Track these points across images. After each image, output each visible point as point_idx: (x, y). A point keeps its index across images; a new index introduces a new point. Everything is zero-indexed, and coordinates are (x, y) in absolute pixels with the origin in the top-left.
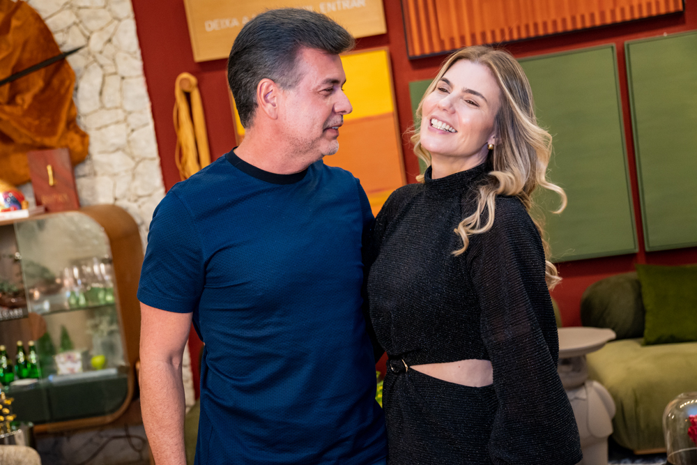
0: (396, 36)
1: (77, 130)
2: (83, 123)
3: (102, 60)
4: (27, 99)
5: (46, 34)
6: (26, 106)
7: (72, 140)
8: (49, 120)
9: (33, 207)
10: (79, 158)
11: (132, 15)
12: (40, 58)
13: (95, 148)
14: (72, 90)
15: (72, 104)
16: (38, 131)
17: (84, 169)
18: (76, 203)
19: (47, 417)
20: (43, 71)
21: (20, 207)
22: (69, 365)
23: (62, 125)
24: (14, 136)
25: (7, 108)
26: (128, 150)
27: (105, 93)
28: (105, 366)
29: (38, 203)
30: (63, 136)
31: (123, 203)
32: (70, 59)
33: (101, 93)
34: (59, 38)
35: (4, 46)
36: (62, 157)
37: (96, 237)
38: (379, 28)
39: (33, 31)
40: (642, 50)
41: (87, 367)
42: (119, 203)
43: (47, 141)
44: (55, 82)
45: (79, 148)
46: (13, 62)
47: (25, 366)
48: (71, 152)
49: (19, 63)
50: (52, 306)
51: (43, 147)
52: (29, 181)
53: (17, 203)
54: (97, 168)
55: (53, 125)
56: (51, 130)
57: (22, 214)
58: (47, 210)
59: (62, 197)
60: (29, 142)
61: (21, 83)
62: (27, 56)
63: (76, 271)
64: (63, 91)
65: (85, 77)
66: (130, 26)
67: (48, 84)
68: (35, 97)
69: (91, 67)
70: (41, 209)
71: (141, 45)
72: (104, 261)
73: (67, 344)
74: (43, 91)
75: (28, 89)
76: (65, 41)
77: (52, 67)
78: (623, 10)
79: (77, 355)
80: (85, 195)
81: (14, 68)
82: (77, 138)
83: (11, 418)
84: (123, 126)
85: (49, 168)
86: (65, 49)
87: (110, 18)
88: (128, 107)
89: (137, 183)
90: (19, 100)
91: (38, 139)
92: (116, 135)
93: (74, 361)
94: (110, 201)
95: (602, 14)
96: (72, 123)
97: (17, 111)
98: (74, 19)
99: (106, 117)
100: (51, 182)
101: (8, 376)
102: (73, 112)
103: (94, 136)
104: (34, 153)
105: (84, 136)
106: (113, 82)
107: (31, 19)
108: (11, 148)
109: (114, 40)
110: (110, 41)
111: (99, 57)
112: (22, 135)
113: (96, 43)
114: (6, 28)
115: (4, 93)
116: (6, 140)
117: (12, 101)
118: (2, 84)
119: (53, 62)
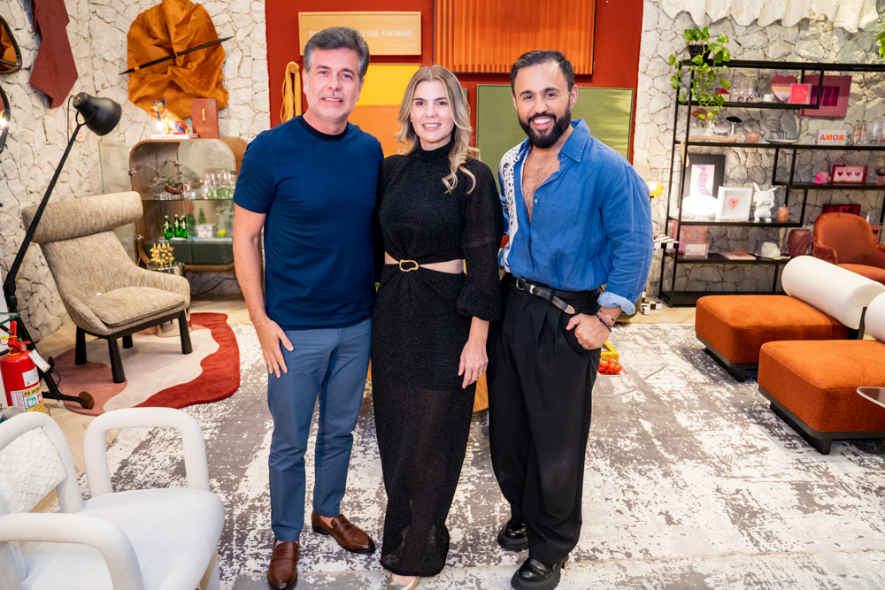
0: (426, 57)
1: (222, 89)
2: (226, 84)
3: (243, 47)
4: (193, 65)
5: (211, 26)
6: (193, 70)
7: (218, 94)
8: (206, 80)
9: (191, 133)
10: (221, 107)
11: (265, 21)
12: (205, 41)
13: (231, 101)
14: (222, 63)
15: (221, 71)
16: (199, 87)
17: (223, 113)
18: (217, 134)
19: (191, 262)
20: (206, 49)
21: (185, 133)
22: (205, 232)
23: (214, 84)
24: (184, 88)
25: (182, 70)
26: (251, 105)
27: (241, 67)
28: (225, 236)
29: (194, 131)
30: (213, 92)
31: (244, 138)
32: (223, 43)
33: (239, 68)
34: (218, 30)
35: (185, 31)
36: (212, 104)
37: (228, 157)
38: (417, 51)
39: (203, 24)
41: (215, 235)
42: (241, 137)
43: (203, 94)
44: (213, 57)
45: (222, 100)
46: (189, 42)
47: (179, 230)
48: (217, 101)
49: (192, 43)
50: (197, 195)
51: (201, 97)
52: (190, 117)
53: (183, 129)
54: (231, 114)
55: (208, 83)
56: (207, 86)
57: (185, 137)
58: (199, 136)
59: (209, 130)
60: (193, 92)
61: (192, 55)
62: (197, 38)
63: (213, 176)
64: (216, 63)
65: (231, 56)
66: (263, 27)
67: (208, 57)
68: (199, 65)
69: (235, 50)
70: (196, 135)
71: (267, 40)
72: (232, 172)
73: (202, 220)
74: (204, 61)
75: (195, 60)
76: (222, 32)
77: (212, 47)
79: (210, 227)
80: (222, 129)
81: (188, 45)
82: (221, 93)
83: (172, 259)
84: (250, 90)
85: (203, 110)
86: (221, 37)
87: (251, 21)
88: (255, 79)
89: (254, 126)
90: (189, 66)
91: (198, 91)
92: (245, 95)
93: (208, 231)
94: (238, 136)
96: (219, 84)
97: (187, 72)
98: (229, 19)
99: (241, 83)
100: (204, 119)
101: (169, 234)
102: (221, 77)
103: (231, 94)
104: (195, 100)
105: (226, 93)
106: (248, 61)
107: (203, 16)
108: (181, 95)
109: (251, 35)
110: (249, 35)
111: (240, 44)
112: (189, 87)
113: (240, 36)
114: (187, 20)
115: (180, 60)
116: (179, 89)
117: (185, 66)
118: (179, 54)
119: (213, 44)
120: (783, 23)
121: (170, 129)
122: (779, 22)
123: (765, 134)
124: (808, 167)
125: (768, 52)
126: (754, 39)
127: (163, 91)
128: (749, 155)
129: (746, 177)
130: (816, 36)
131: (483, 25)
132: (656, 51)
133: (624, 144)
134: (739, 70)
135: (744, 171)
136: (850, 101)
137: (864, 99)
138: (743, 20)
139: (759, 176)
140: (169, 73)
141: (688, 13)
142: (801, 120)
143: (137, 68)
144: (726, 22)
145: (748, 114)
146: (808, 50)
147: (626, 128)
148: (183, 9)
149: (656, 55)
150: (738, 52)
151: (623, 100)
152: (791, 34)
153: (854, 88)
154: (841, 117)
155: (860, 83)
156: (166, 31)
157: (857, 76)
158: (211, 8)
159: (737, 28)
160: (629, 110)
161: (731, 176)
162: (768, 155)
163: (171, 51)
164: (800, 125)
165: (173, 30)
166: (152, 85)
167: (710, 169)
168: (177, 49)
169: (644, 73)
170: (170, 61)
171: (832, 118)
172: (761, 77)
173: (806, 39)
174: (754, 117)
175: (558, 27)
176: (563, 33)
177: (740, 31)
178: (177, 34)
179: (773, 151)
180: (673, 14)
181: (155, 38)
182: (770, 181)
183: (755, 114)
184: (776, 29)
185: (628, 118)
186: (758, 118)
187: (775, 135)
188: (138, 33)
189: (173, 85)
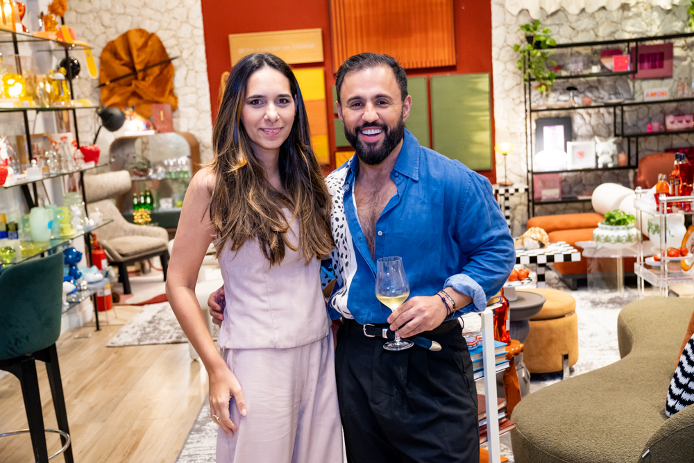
0: (328, 63)
1: (173, 95)
2: (178, 92)
3: (187, 62)
5: (163, 49)
6: (150, 82)
7: (171, 100)
8: (161, 89)
10: (174, 109)
11: (204, 43)
12: (159, 60)
13: (181, 105)
14: (172, 76)
15: (172, 83)
16: (156, 94)
17: (175, 114)
18: (171, 129)
20: (159, 67)
21: (149, 130)
22: (167, 205)
23: (167, 93)
24: (144, 96)
25: (142, 82)
26: (196, 106)
27: (188, 78)
29: (155, 129)
30: (167, 98)
31: (192, 132)
32: (173, 62)
33: (186, 78)
34: (168, 51)
35: (144, 53)
36: (168, 107)
37: (184, 146)
38: (320, 59)
39: (157, 47)
40: (439, 81)
41: (174, 206)
43: (160, 99)
44: (165, 72)
45: (174, 104)
46: (146, 62)
48: (171, 105)
49: (148, 62)
51: (157, 102)
53: (148, 127)
54: (180, 114)
55: (163, 92)
56: (162, 94)
58: (159, 132)
59: (166, 127)
60: (151, 99)
61: (149, 71)
62: (152, 58)
64: (169, 76)
65: (179, 70)
66: (202, 48)
67: (161, 72)
68: (155, 78)
69: (182, 66)
70: (157, 131)
71: (207, 58)
74: (158, 76)
75: (152, 74)
76: (171, 52)
77: (164, 65)
78: (430, 62)
79: (170, 200)
80: (175, 125)
81: (146, 64)
82: (173, 99)
84: (195, 95)
85: (162, 113)
86: (171, 57)
87: (193, 43)
88: (198, 86)
89: (199, 123)
90: (147, 79)
91: (156, 98)
92: (191, 99)
93: (169, 203)
94: (187, 131)
95: (421, 63)
96: (171, 92)
97: (146, 84)
98: (176, 42)
99: (187, 90)
100: (162, 119)
102: (172, 87)
103: (180, 99)
104: (154, 105)
105: (176, 98)
106: (192, 74)
107: (156, 42)
108: (141, 101)
109: (194, 54)
110: (192, 54)
112: (148, 95)
113: (185, 55)
114: (145, 45)
115: (140, 75)
116: (140, 97)
117: (144, 79)
118: (140, 71)
119: (165, 63)
120: (608, 8)
121: (138, 128)
122: (604, 8)
123: (606, 96)
124: (646, 120)
125: (598, 31)
126: (585, 23)
127: (128, 99)
128: (593, 116)
129: (592, 133)
130: (638, 15)
131: (368, 35)
132: (505, 41)
133: (486, 116)
134: (575, 49)
135: (589, 128)
136: (675, 62)
137: (689, 59)
138: (573, 10)
139: (604, 131)
140: (133, 86)
141: (527, 10)
142: (634, 83)
143: (108, 83)
144: (560, 14)
145: (587, 82)
146: (633, 26)
147: (486, 104)
148: (141, 37)
149: (505, 44)
150: (573, 35)
151: (482, 82)
152: (616, 15)
153: (677, 52)
154: (670, 77)
155: (683, 47)
156: (130, 54)
157: (679, 42)
158: (162, 35)
159: (570, 17)
160: (487, 88)
161: (579, 133)
162: (609, 113)
163: (133, 68)
164: (634, 87)
165: (135, 53)
166: (120, 95)
167: (560, 129)
168: (138, 67)
169: (498, 59)
170: (133, 77)
171: (662, 78)
172: (595, 52)
173: (630, 18)
174: (592, 84)
175: (426, 31)
176: (430, 35)
177: (572, 19)
178: (138, 56)
179: (611, 110)
180: (515, 12)
181: (121, 59)
182: (613, 134)
183: (594, 81)
184: (602, 13)
185: (487, 96)
186: (597, 84)
187: (613, 97)
188: (108, 56)
189: (135, 94)
